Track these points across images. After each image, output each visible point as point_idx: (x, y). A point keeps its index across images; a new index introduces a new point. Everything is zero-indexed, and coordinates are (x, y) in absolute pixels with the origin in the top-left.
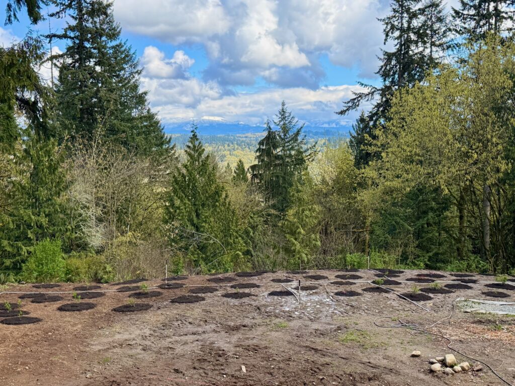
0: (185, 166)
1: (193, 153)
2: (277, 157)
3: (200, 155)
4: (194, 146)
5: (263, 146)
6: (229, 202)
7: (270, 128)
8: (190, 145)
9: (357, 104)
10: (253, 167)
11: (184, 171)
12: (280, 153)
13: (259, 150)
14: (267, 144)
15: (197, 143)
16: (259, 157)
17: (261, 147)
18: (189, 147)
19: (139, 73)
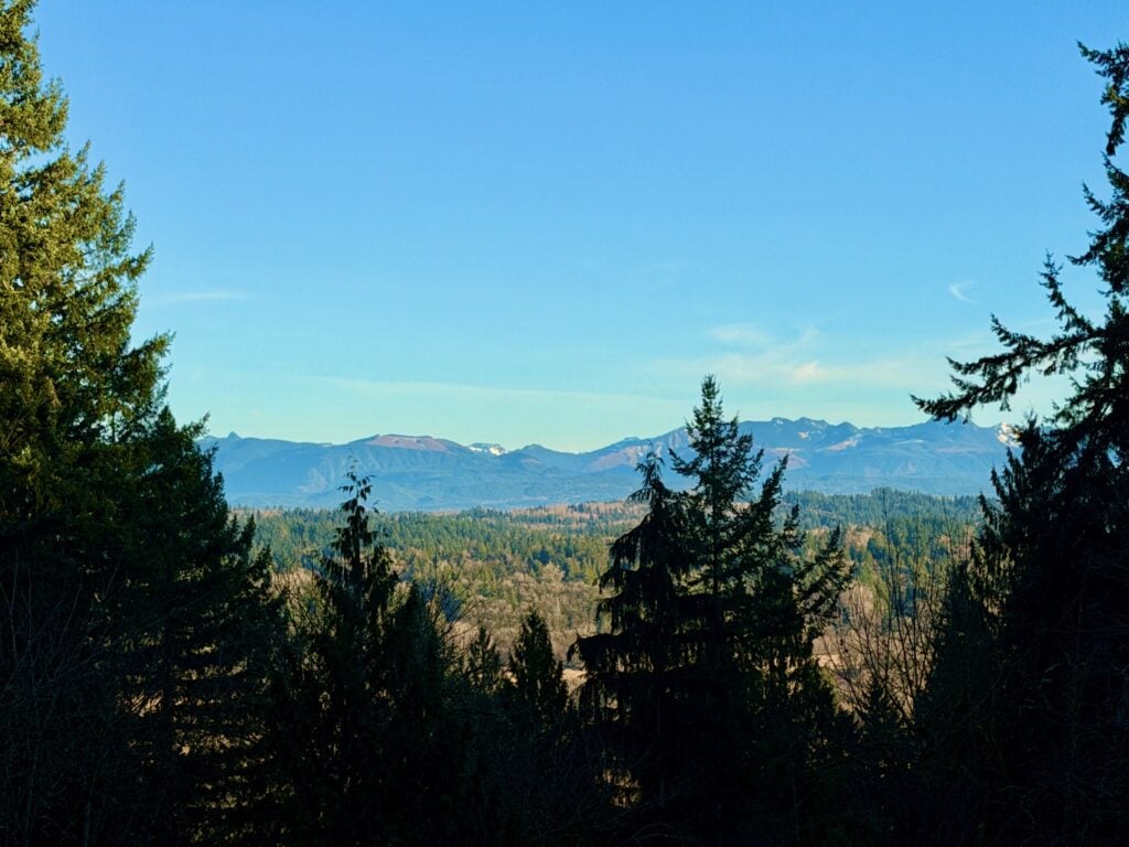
3: (379, 597)
8: (339, 559)
10: (589, 649)
13: (613, 575)
16: (613, 605)
17: (624, 563)
19: (134, 268)
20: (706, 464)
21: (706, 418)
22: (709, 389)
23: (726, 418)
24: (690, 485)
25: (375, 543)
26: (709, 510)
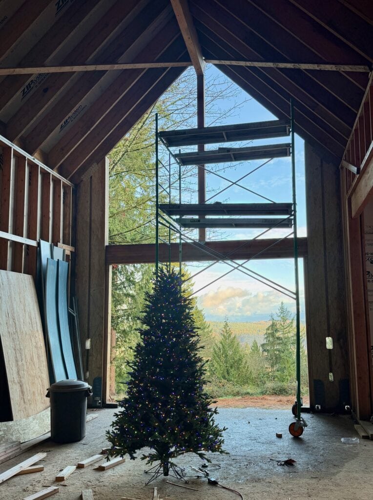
0: (221, 343)
1: (225, 334)
2: (278, 338)
3: (230, 336)
4: (226, 330)
5: (269, 330)
6: (248, 366)
7: (273, 319)
8: (223, 329)
10: (263, 345)
11: (220, 346)
12: (281, 336)
13: (266, 333)
14: (272, 329)
15: (228, 329)
16: (266, 338)
17: (268, 332)
18: (223, 331)
19: (192, 285)
20: (282, 316)
21: (282, 308)
22: (282, 303)
23: (285, 308)
24: (279, 319)
25: (229, 328)
26: (282, 323)
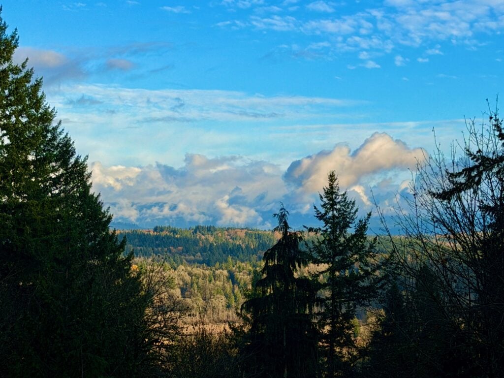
9: (477, 179)
13: (266, 267)
14: (281, 257)
17: (271, 263)
21: (330, 192)
22: (332, 178)
23: (340, 192)
24: (322, 225)
